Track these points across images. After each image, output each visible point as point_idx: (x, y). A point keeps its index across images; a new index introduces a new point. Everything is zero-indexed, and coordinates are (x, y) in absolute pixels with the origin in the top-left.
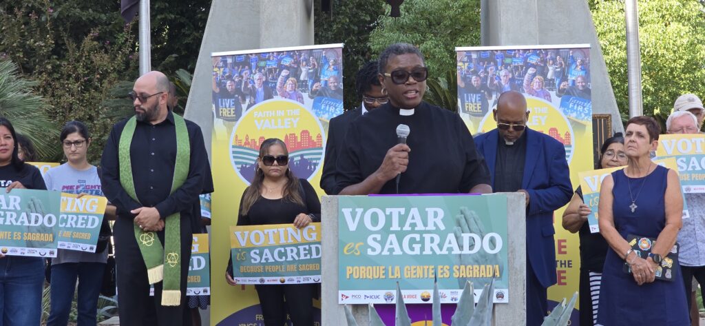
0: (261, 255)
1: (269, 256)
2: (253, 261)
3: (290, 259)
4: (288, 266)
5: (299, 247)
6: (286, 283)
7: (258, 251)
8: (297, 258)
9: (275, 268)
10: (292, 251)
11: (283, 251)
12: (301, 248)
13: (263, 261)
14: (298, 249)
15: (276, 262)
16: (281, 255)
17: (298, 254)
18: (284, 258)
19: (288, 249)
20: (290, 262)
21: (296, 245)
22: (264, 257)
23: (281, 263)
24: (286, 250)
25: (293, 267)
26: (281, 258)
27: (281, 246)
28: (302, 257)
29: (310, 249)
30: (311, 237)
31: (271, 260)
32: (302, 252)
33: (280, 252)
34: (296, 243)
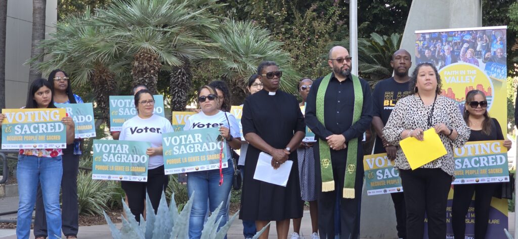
0: (462, 163)
1: (468, 163)
2: (457, 167)
3: (482, 165)
4: (481, 170)
5: (489, 157)
6: (480, 182)
7: (460, 160)
8: (487, 165)
9: (472, 172)
10: (484, 160)
11: (478, 160)
12: (490, 158)
13: (464, 167)
14: (488, 159)
15: (473, 168)
16: (476, 162)
17: (488, 162)
18: (478, 165)
19: (481, 158)
20: (482, 168)
21: (487, 156)
22: (464, 164)
23: (476, 168)
24: (479, 159)
25: (485, 171)
26: (476, 164)
27: (476, 156)
28: (491, 164)
29: (496, 158)
30: (497, 150)
31: (469, 166)
32: (491, 161)
33: (475, 160)
34: (487, 154)
